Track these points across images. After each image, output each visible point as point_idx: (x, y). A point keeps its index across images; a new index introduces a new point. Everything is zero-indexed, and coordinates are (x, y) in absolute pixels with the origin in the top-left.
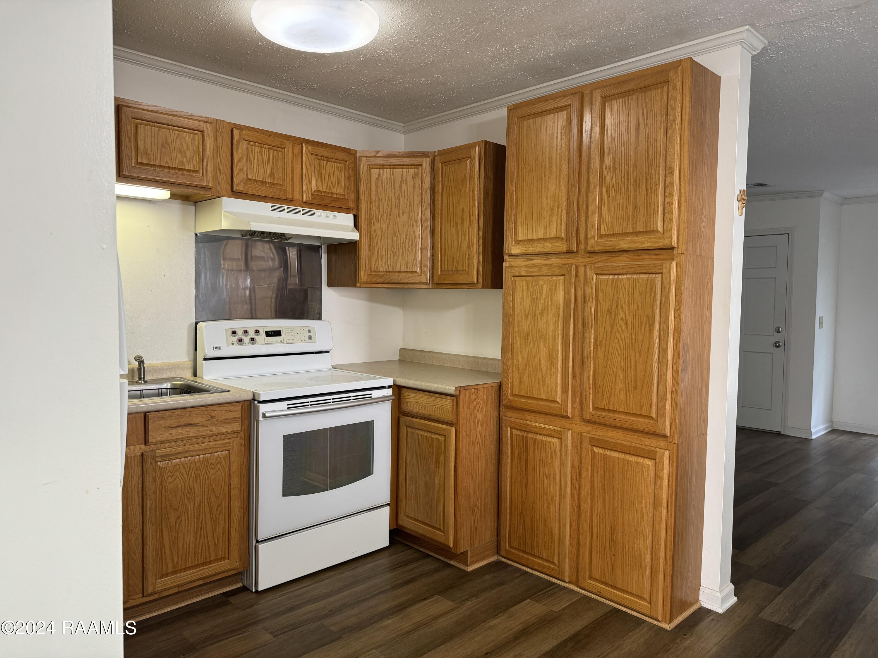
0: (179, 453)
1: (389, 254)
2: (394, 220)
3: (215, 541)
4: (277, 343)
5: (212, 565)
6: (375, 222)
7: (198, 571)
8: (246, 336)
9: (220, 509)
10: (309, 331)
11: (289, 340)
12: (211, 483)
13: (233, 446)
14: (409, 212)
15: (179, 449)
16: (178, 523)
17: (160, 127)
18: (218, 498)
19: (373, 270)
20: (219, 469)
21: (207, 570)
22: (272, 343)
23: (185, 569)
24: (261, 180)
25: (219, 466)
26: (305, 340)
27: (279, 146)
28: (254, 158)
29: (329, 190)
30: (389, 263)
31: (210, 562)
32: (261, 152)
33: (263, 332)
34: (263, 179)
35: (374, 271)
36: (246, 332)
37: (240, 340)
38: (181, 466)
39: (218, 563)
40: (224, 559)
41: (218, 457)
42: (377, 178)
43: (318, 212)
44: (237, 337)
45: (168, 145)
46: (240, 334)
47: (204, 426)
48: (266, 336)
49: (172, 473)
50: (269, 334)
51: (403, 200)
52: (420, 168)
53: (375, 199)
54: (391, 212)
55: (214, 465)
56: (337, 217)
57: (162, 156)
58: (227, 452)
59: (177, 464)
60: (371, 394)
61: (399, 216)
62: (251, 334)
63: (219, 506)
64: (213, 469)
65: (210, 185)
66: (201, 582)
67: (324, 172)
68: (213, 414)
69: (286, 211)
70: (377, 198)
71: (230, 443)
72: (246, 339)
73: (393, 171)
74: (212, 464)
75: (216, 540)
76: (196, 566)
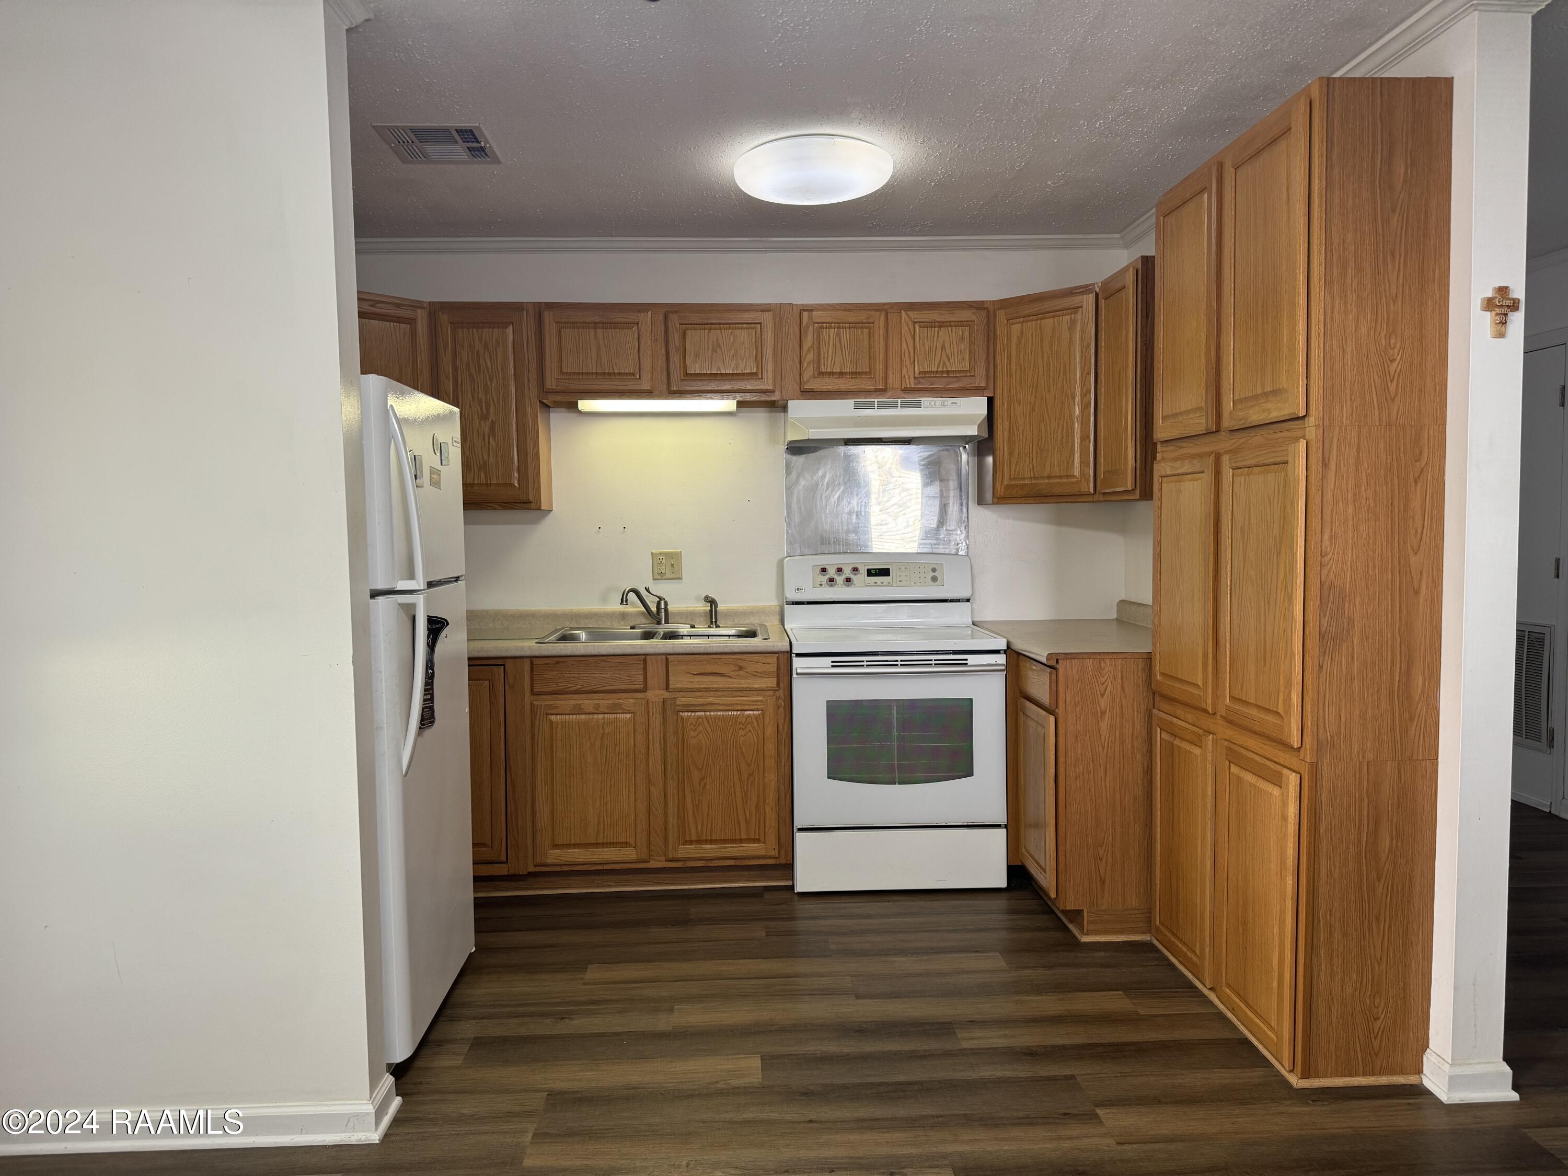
0: (703, 705)
1: (1034, 451)
2: (1042, 398)
3: (746, 817)
4: (882, 585)
5: (743, 845)
6: (1016, 405)
7: (726, 848)
8: (839, 575)
9: (752, 779)
10: (934, 570)
11: (900, 581)
12: (740, 746)
13: (767, 707)
14: (1063, 383)
15: (701, 701)
16: (702, 785)
17: (711, 329)
18: (749, 765)
19: (1012, 477)
20: (750, 731)
21: (738, 849)
22: (876, 584)
23: (711, 842)
24: (838, 370)
25: (749, 727)
26: (925, 582)
27: (865, 321)
28: (829, 344)
29: (943, 368)
30: (1035, 464)
31: (741, 841)
32: (838, 335)
33: (863, 571)
34: (841, 369)
35: (1014, 479)
36: (840, 570)
37: (831, 580)
38: (705, 720)
39: (751, 845)
40: (758, 841)
41: (749, 716)
42: (1018, 337)
43: (925, 401)
44: (828, 576)
45: (720, 348)
46: (832, 572)
47: (731, 678)
48: (868, 576)
49: (694, 726)
50: (870, 573)
51: (1054, 366)
52: (1080, 312)
53: (1016, 368)
54: (1037, 386)
55: (743, 725)
56: (959, 404)
57: (713, 362)
58: (760, 712)
59: (700, 717)
60: (967, 660)
61: (1049, 391)
62: (847, 572)
63: (750, 775)
64: (743, 729)
65: (771, 388)
66: (732, 863)
67: (935, 343)
68: (742, 664)
69: (876, 407)
70: (1018, 368)
71: (761, 701)
72: (840, 579)
73: (1040, 324)
74: (740, 723)
75: (748, 815)
76: (725, 841)
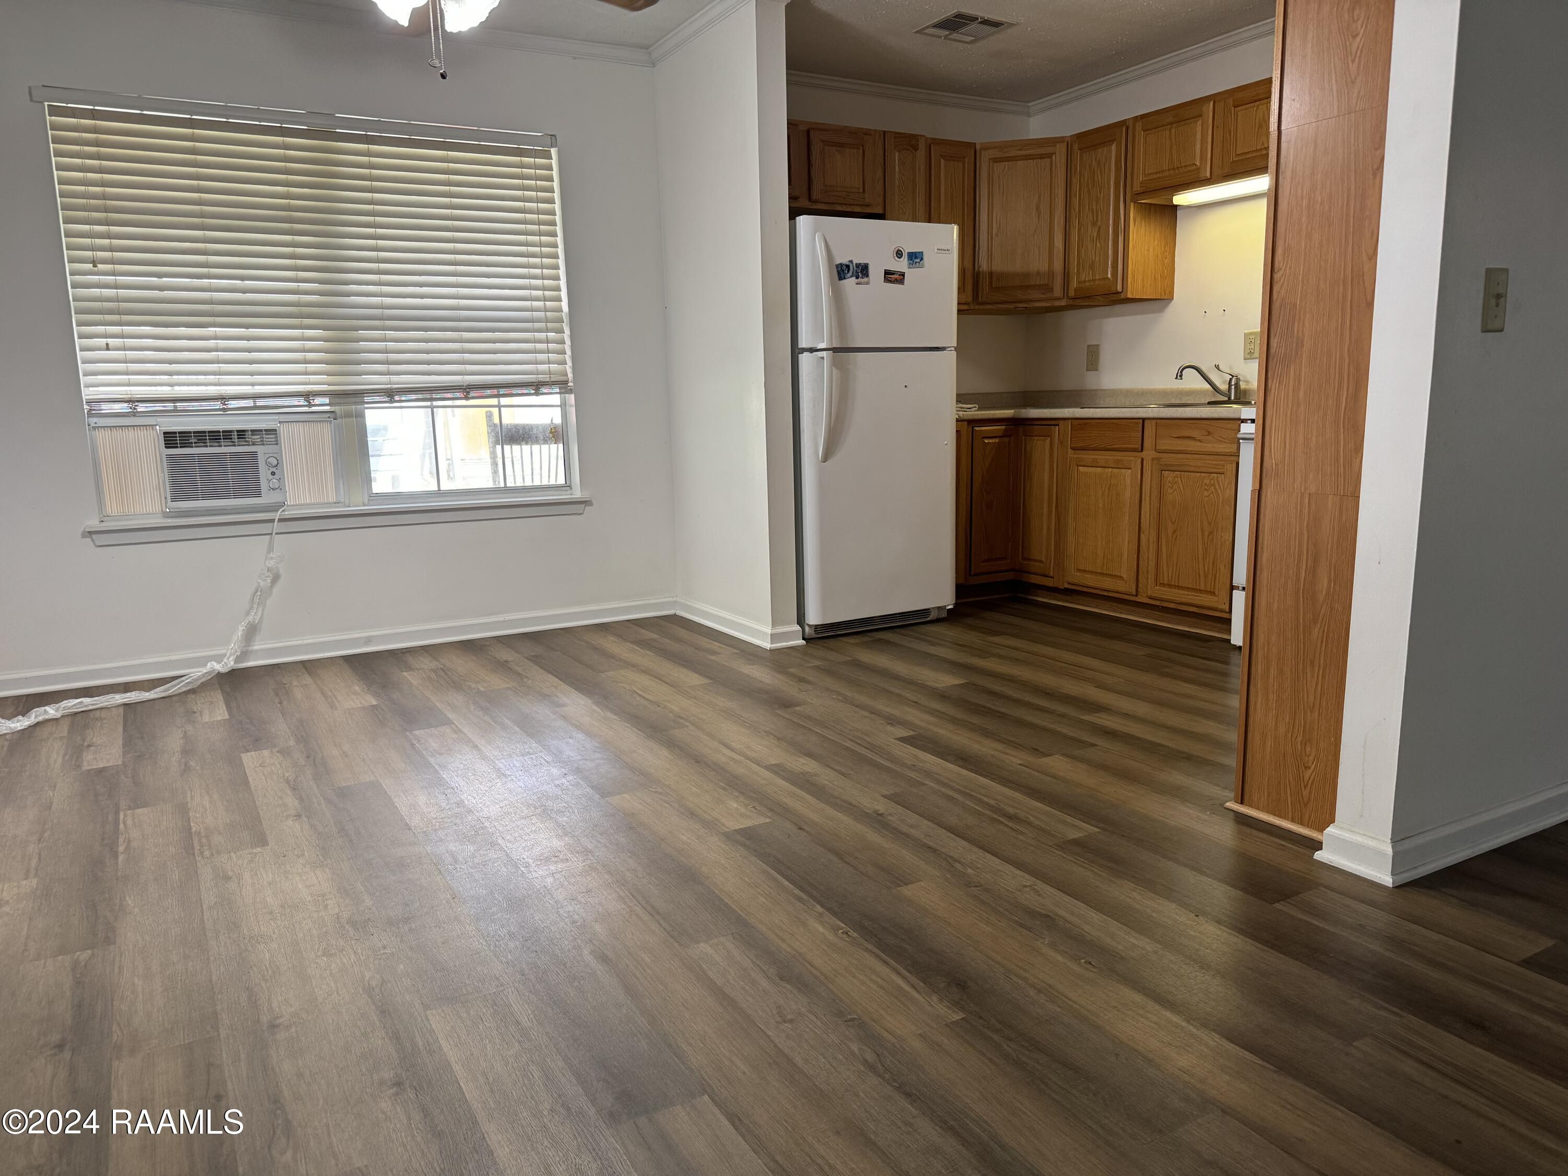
0: (1179, 466)
5: (1201, 595)
7: (1190, 595)
9: (1211, 537)
12: (1204, 506)
13: (1227, 471)
15: (1178, 462)
16: (1174, 537)
18: (1210, 524)
20: (1212, 492)
21: (1197, 598)
23: (1179, 587)
25: (1212, 489)
31: (1200, 591)
38: (1179, 479)
39: (1207, 596)
40: (1213, 593)
47: (1202, 442)
49: (1172, 484)
55: (1208, 486)
59: (1176, 476)
63: (1211, 533)
64: (1207, 491)
66: (1195, 610)
68: (1210, 429)
74: (1206, 484)
75: (1206, 569)
76: (1188, 589)
